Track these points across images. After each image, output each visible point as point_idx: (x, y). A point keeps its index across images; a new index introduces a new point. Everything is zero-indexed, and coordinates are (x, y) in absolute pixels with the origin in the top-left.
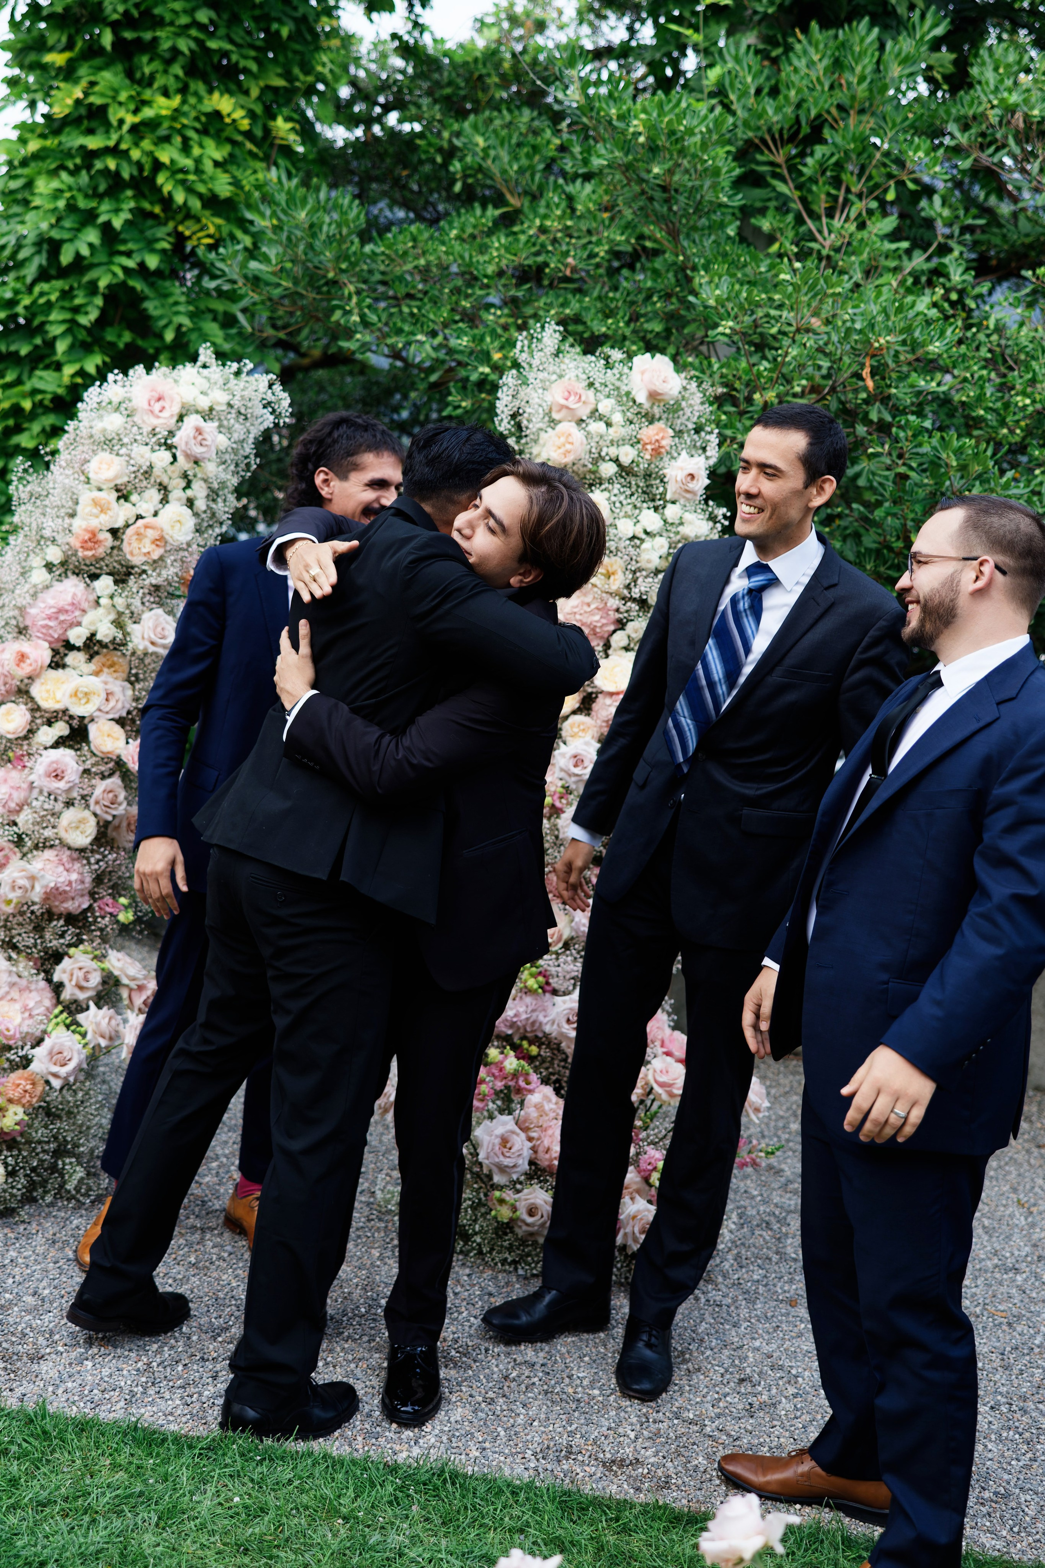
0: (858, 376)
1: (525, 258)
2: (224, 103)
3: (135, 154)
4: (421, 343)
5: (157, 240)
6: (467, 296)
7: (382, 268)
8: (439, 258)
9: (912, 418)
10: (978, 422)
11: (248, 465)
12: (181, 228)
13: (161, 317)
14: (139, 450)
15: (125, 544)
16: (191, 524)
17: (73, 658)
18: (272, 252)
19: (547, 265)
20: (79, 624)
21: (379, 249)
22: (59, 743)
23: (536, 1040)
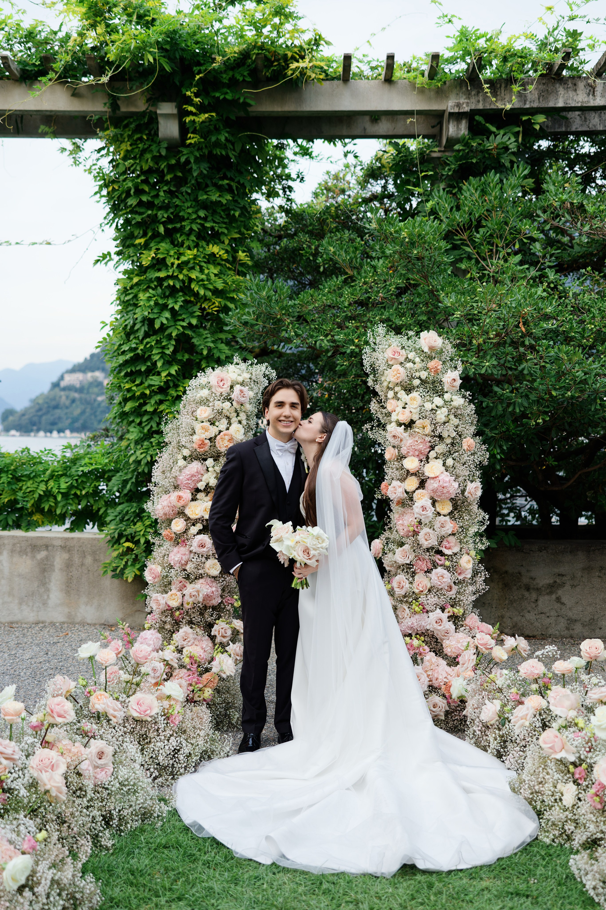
0: (517, 326)
1: (360, 296)
2: (215, 249)
3: (181, 277)
4: (322, 340)
5: (195, 312)
6: (338, 317)
7: (298, 310)
9: (544, 341)
10: (572, 339)
11: (260, 403)
12: (204, 305)
13: (200, 345)
14: (217, 403)
15: (217, 443)
16: (243, 431)
17: (200, 495)
18: (251, 311)
19: (370, 298)
20: (201, 481)
21: (297, 302)
22: (200, 532)
23: (422, 634)
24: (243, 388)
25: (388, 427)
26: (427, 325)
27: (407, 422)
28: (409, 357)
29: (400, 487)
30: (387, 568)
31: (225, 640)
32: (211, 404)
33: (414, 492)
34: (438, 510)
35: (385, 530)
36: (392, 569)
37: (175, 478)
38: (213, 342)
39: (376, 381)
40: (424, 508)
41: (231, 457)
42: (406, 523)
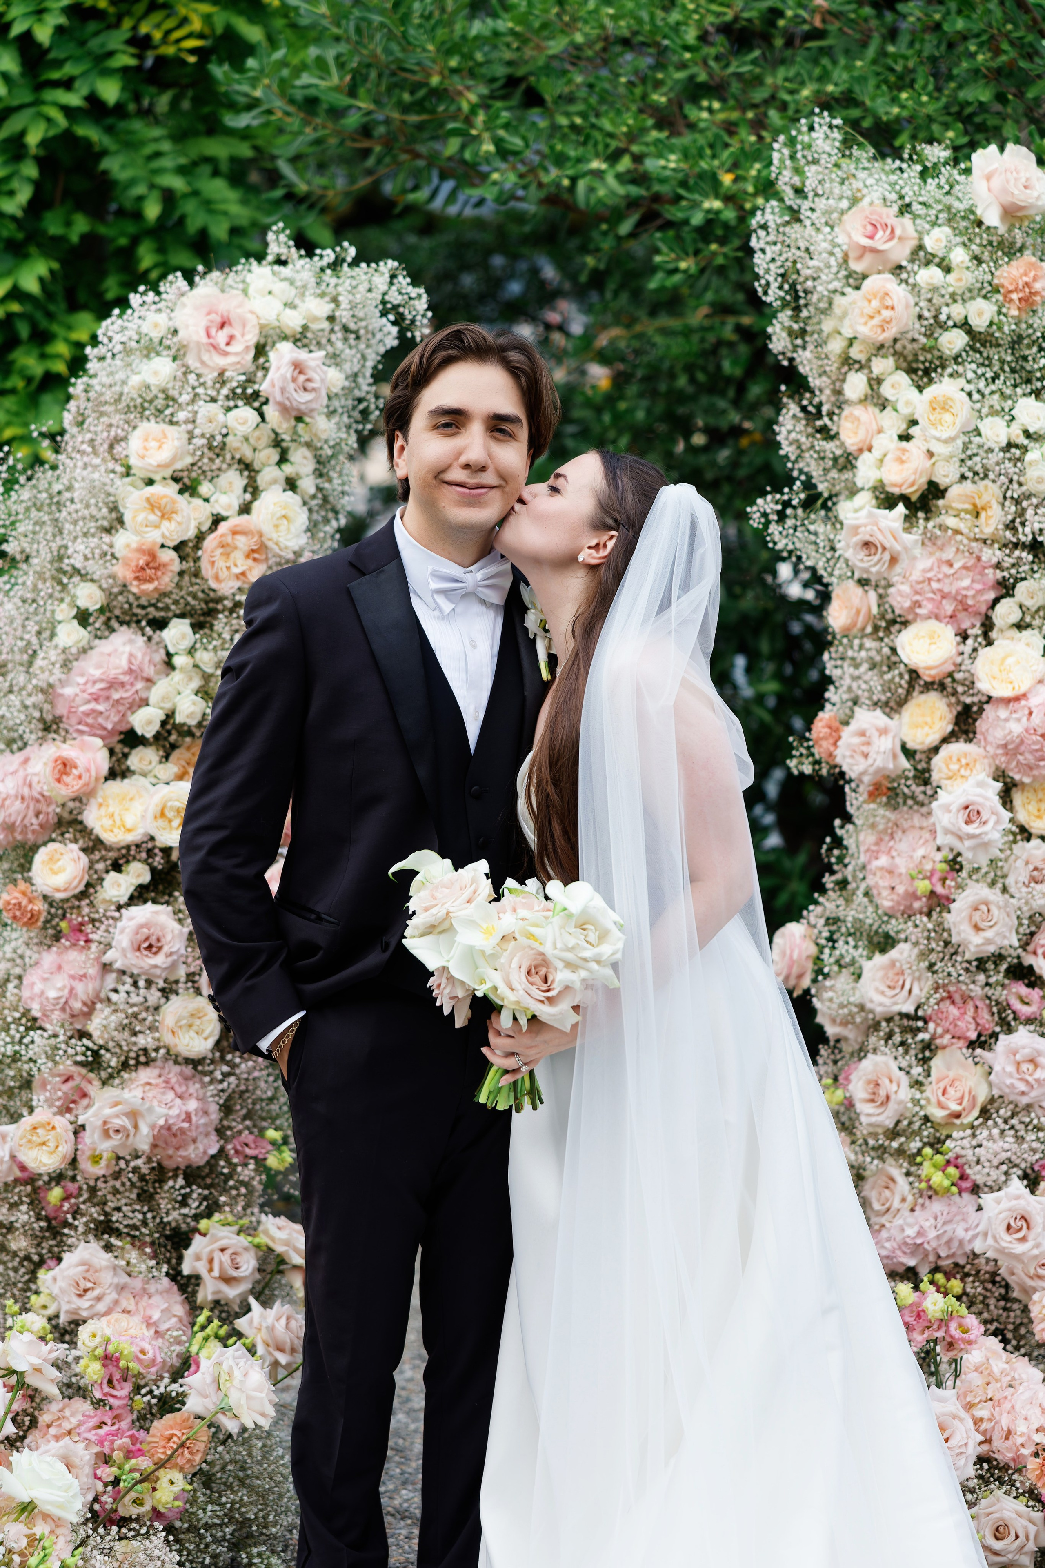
4: (598, 174)
5: (111, 54)
6: (658, 85)
7: (508, 55)
8: (603, 27)
11: (365, 413)
12: (144, 29)
13: (132, 182)
14: (205, 410)
15: (204, 564)
16: (302, 518)
17: (140, 758)
18: (330, 54)
19: (780, 14)
20: (145, 702)
21: (504, 24)
22: (140, 895)
23: (956, 1270)
24: (302, 355)
25: (845, 509)
26: (992, 122)
27: (914, 491)
28: (930, 243)
29: (883, 732)
30: (831, 1030)
31: (232, 1293)
32: (181, 416)
33: (936, 750)
34: (1022, 817)
35: (823, 890)
36: (849, 1032)
37: (48, 690)
38: (182, 171)
39: (803, 332)
40: (971, 813)
41: (261, 615)
42: (903, 865)
